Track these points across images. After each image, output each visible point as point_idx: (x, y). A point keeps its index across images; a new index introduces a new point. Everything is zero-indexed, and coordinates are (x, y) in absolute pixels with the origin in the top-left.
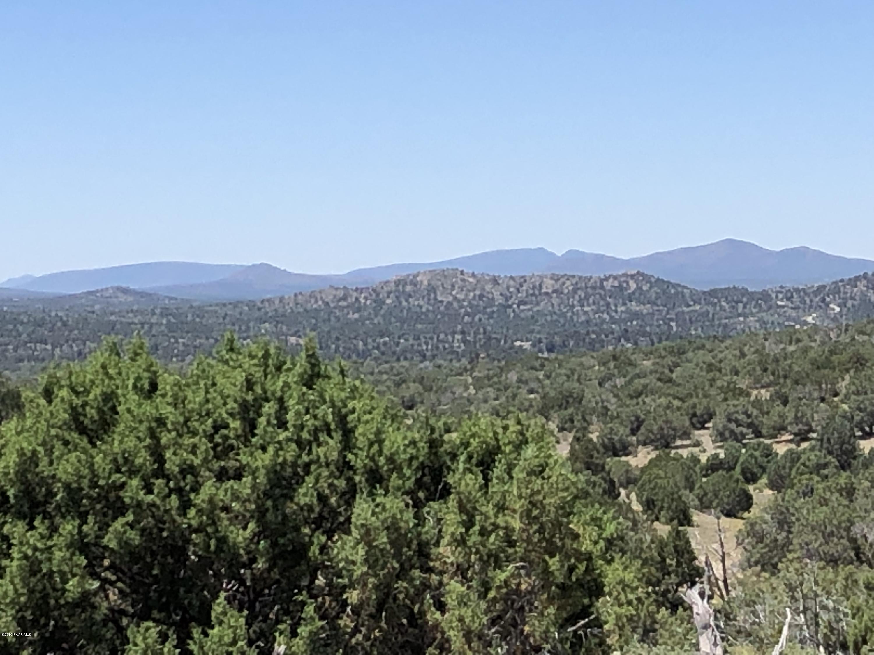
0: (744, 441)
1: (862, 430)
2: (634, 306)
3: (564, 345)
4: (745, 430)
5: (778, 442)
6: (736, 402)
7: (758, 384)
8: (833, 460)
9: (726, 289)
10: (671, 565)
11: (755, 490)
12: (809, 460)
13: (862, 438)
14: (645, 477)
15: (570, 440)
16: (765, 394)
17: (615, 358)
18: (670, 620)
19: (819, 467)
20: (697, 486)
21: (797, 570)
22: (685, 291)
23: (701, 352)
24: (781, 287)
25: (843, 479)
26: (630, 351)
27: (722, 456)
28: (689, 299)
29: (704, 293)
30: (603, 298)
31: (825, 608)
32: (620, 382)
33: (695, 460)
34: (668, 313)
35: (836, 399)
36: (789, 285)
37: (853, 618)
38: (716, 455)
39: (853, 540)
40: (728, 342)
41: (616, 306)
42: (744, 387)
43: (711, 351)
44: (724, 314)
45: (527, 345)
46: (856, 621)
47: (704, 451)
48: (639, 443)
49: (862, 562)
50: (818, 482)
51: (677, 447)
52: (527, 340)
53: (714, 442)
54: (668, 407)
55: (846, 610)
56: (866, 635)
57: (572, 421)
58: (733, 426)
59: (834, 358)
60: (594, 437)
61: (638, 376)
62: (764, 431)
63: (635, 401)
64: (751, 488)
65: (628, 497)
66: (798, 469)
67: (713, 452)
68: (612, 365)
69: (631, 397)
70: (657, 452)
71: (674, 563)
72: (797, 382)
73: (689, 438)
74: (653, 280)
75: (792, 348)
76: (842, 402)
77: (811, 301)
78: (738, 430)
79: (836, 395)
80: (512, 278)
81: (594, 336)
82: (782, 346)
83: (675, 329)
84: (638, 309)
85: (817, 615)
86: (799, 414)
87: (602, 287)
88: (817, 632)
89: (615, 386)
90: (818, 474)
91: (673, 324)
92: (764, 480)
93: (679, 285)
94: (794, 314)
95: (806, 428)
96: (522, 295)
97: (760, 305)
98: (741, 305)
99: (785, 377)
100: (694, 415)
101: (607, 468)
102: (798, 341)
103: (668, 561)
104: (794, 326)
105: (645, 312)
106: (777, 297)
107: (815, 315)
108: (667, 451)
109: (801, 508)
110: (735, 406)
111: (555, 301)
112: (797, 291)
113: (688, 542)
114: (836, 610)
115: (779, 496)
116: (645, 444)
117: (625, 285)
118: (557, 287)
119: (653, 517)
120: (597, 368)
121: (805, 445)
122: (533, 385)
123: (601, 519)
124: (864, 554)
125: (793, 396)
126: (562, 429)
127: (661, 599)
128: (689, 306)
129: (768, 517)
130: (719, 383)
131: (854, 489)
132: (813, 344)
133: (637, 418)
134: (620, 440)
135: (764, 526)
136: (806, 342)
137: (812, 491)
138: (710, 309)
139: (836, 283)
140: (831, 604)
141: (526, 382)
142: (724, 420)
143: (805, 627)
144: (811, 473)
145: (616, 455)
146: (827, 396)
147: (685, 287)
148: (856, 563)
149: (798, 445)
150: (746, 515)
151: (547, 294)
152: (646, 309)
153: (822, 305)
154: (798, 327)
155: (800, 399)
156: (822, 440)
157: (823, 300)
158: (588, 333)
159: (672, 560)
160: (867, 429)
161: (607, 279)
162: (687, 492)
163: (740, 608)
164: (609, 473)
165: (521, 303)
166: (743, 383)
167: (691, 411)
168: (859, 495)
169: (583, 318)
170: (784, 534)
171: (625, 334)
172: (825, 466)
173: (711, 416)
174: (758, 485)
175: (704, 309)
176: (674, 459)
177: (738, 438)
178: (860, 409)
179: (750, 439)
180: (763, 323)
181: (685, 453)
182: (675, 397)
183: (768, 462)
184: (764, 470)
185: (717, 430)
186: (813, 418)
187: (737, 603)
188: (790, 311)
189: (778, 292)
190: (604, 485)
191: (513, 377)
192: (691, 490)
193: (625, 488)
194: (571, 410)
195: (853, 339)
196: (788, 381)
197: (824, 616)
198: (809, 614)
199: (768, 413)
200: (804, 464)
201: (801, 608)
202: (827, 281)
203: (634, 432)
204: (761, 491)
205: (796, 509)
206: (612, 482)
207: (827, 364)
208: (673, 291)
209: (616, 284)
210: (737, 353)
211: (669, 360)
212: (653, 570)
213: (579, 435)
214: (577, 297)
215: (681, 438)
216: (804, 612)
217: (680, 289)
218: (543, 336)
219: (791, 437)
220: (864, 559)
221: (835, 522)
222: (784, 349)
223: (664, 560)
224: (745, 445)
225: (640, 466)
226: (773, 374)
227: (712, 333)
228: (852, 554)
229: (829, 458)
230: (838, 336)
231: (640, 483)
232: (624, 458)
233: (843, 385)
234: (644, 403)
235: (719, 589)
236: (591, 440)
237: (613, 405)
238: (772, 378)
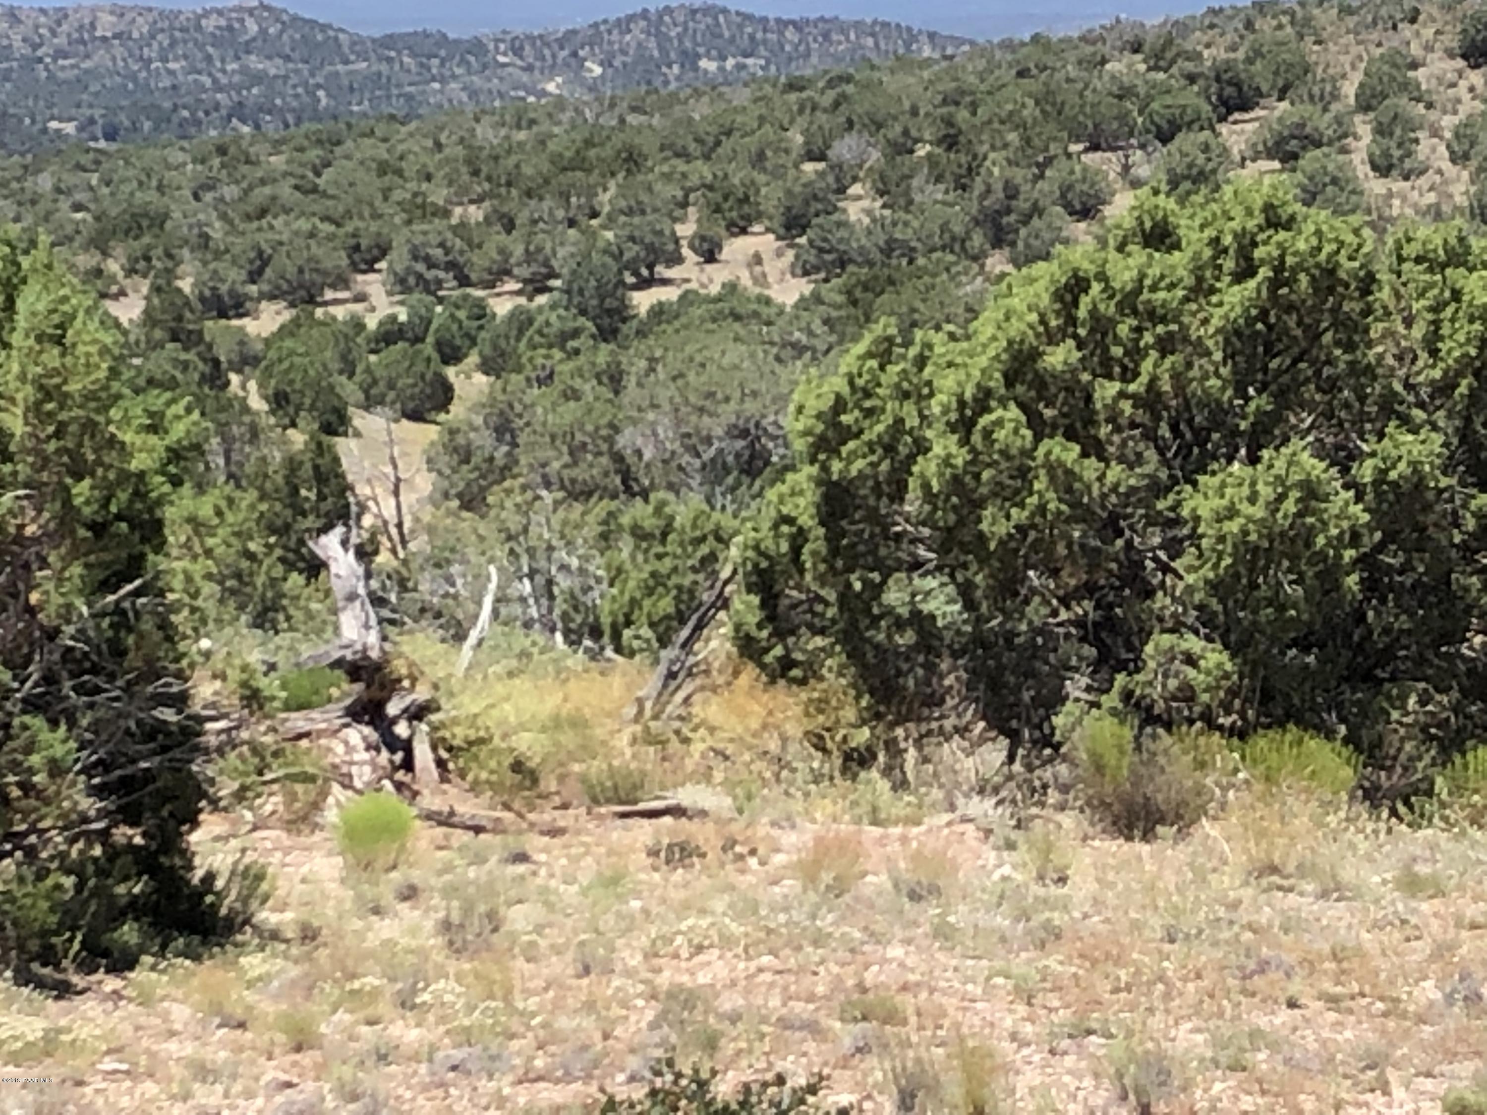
0: (441, 293)
1: (636, 273)
2: (255, 62)
3: (135, 128)
4: (442, 274)
5: (499, 295)
6: (425, 227)
7: (463, 196)
8: (589, 324)
9: (409, 34)
10: (307, 499)
11: (457, 374)
12: (548, 324)
13: (637, 287)
14: (272, 354)
15: (145, 290)
16: (476, 213)
17: (222, 150)
18: (307, 592)
19: (564, 337)
20: (359, 369)
21: (517, 506)
22: (341, 36)
23: (368, 141)
24: (504, 32)
25: (604, 354)
26: (248, 139)
27: (403, 317)
28: (346, 50)
29: (374, 41)
30: (201, 47)
31: (564, 567)
32: (230, 192)
33: (359, 325)
34: (312, 75)
35: (594, 222)
36: (519, 30)
37: (611, 585)
38: (393, 318)
39: (618, 458)
40: (413, 125)
41: (223, 61)
42: (441, 203)
43: (385, 140)
44: (405, 78)
45: (69, 128)
46: (614, 591)
47: (373, 309)
48: (262, 296)
49: (634, 495)
50: (561, 361)
51: (326, 304)
52: (70, 119)
53: (390, 294)
54: (312, 235)
55: (600, 573)
56: (632, 612)
57: (148, 259)
58: (420, 267)
59: (592, 153)
60: (186, 285)
61: (263, 182)
62: (474, 277)
63: (255, 224)
64: (450, 372)
65: (244, 387)
66: (531, 339)
67: (389, 311)
68: (216, 162)
69: (248, 218)
70: (294, 312)
71: (313, 496)
72: (529, 194)
73: (347, 288)
74: (285, 17)
75: (522, 135)
76: (604, 227)
77: (554, 56)
78: (430, 275)
79: (594, 215)
80: (43, 11)
81: (185, 113)
82: (503, 132)
83: (324, 102)
84: (260, 66)
85: (550, 582)
86: (532, 248)
87: (199, 28)
88: (550, 610)
89: (222, 199)
90: (563, 348)
91: (321, 93)
92: (473, 359)
93: (330, 27)
94: (525, 78)
95: (543, 270)
96: (61, 41)
97: (468, 63)
98: (435, 62)
99: (509, 184)
100: (357, 248)
101: (207, 338)
102: (532, 122)
103: (303, 492)
104: (523, 99)
105: (273, 72)
106: (497, 48)
107: (559, 80)
108: (310, 307)
109: (533, 405)
110: (425, 233)
111: (119, 51)
112: (531, 38)
113: (336, 460)
114: (582, 571)
115: (499, 384)
116: (272, 297)
117: (237, 25)
118: (122, 27)
119: (287, 421)
120: (190, 167)
121: (542, 299)
122: (81, 196)
123: (162, 415)
124: (636, 480)
125: (522, 218)
126: (130, 272)
127: (291, 556)
128: (346, 62)
129: (479, 421)
130: (397, 195)
131: (621, 373)
132: (556, 130)
133: (260, 253)
134: (232, 292)
135: (472, 435)
136: (545, 126)
137: (551, 376)
138: (384, 67)
139: (596, 25)
140: (575, 563)
141: (68, 192)
142: (406, 256)
143: (531, 601)
144: (550, 346)
145: (223, 314)
146: (580, 217)
147: (341, 30)
148: (623, 497)
149: (530, 299)
150: (442, 417)
151: (104, 39)
152: (273, 68)
153: (573, 61)
154: (531, 99)
155: (535, 222)
156: (568, 292)
157: (575, 54)
158: (175, 108)
159: (309, 489)
160: (645, 272)
161: (206, 14)
162: (343, 379)
163: (422, 569)
164: (210, 347)
165: (60, 54)
166: (438, 195)
167: (352, 242)
168: (631, 382)
169: (166, 82)
170: (505, 449)
171: (239, 111)
172: (576, 333)
173: (383, 251)
174: (462, 366)
175: (374, 68)
176: (323, 324)
177: (431, 288)
178: (632, 239)
179: (451, 290)
180: (473, 94)
181: (340, 312)
182: (325, 219)
183: (481, 328)
184: (474, 342)
185: (396, 274)
186: (554, 253)
187: (420, 560)
188: (518, 72)
189: (497, 41)
190: (201, 366)
191: (45, 182)
192: (351, 375)
193: (239, 371)
194: (146, 239)
195: (622, 121)
196: (514, 192)
197: (564, 582)
198: (540, 579)
199: (480, 246)
200: (540, 332)
201: (526, 569)
202: (580, 22)
203: (254, 277)
204: (469, 377)
205: (525, 407)
206: (216, 363)
207: (579, 163)
208: (320, 37)
209: (223, 22)
210: (430, 143)
211: (314, 154)
212: (278, 507)
213: (161, 282)
214: (155, 45)
215: (334, 287)
216: (531, 576)
217: (331, 33)
218: (97, 113)
219: (519, 286)
220: (636, 488)
221: (590, 428)
222: (507, 137)
223: (295, 491)
224: (441, 300)
225: (264, 335)
226: (489, 179)
227: (387, 110)
228: (618, 480)
229: (582, 321)
230: (598, 116)
231: (263, 364)
232: (235, 322)
233: (605, 199)
234: (271, 227)
235: (390, 539)
236: (179, 291)
237: (217, 231)
238: (486, 186)
